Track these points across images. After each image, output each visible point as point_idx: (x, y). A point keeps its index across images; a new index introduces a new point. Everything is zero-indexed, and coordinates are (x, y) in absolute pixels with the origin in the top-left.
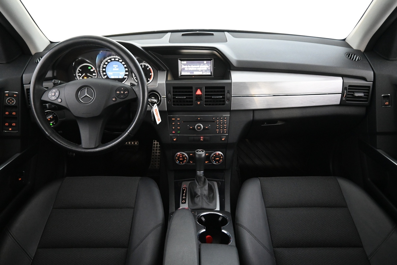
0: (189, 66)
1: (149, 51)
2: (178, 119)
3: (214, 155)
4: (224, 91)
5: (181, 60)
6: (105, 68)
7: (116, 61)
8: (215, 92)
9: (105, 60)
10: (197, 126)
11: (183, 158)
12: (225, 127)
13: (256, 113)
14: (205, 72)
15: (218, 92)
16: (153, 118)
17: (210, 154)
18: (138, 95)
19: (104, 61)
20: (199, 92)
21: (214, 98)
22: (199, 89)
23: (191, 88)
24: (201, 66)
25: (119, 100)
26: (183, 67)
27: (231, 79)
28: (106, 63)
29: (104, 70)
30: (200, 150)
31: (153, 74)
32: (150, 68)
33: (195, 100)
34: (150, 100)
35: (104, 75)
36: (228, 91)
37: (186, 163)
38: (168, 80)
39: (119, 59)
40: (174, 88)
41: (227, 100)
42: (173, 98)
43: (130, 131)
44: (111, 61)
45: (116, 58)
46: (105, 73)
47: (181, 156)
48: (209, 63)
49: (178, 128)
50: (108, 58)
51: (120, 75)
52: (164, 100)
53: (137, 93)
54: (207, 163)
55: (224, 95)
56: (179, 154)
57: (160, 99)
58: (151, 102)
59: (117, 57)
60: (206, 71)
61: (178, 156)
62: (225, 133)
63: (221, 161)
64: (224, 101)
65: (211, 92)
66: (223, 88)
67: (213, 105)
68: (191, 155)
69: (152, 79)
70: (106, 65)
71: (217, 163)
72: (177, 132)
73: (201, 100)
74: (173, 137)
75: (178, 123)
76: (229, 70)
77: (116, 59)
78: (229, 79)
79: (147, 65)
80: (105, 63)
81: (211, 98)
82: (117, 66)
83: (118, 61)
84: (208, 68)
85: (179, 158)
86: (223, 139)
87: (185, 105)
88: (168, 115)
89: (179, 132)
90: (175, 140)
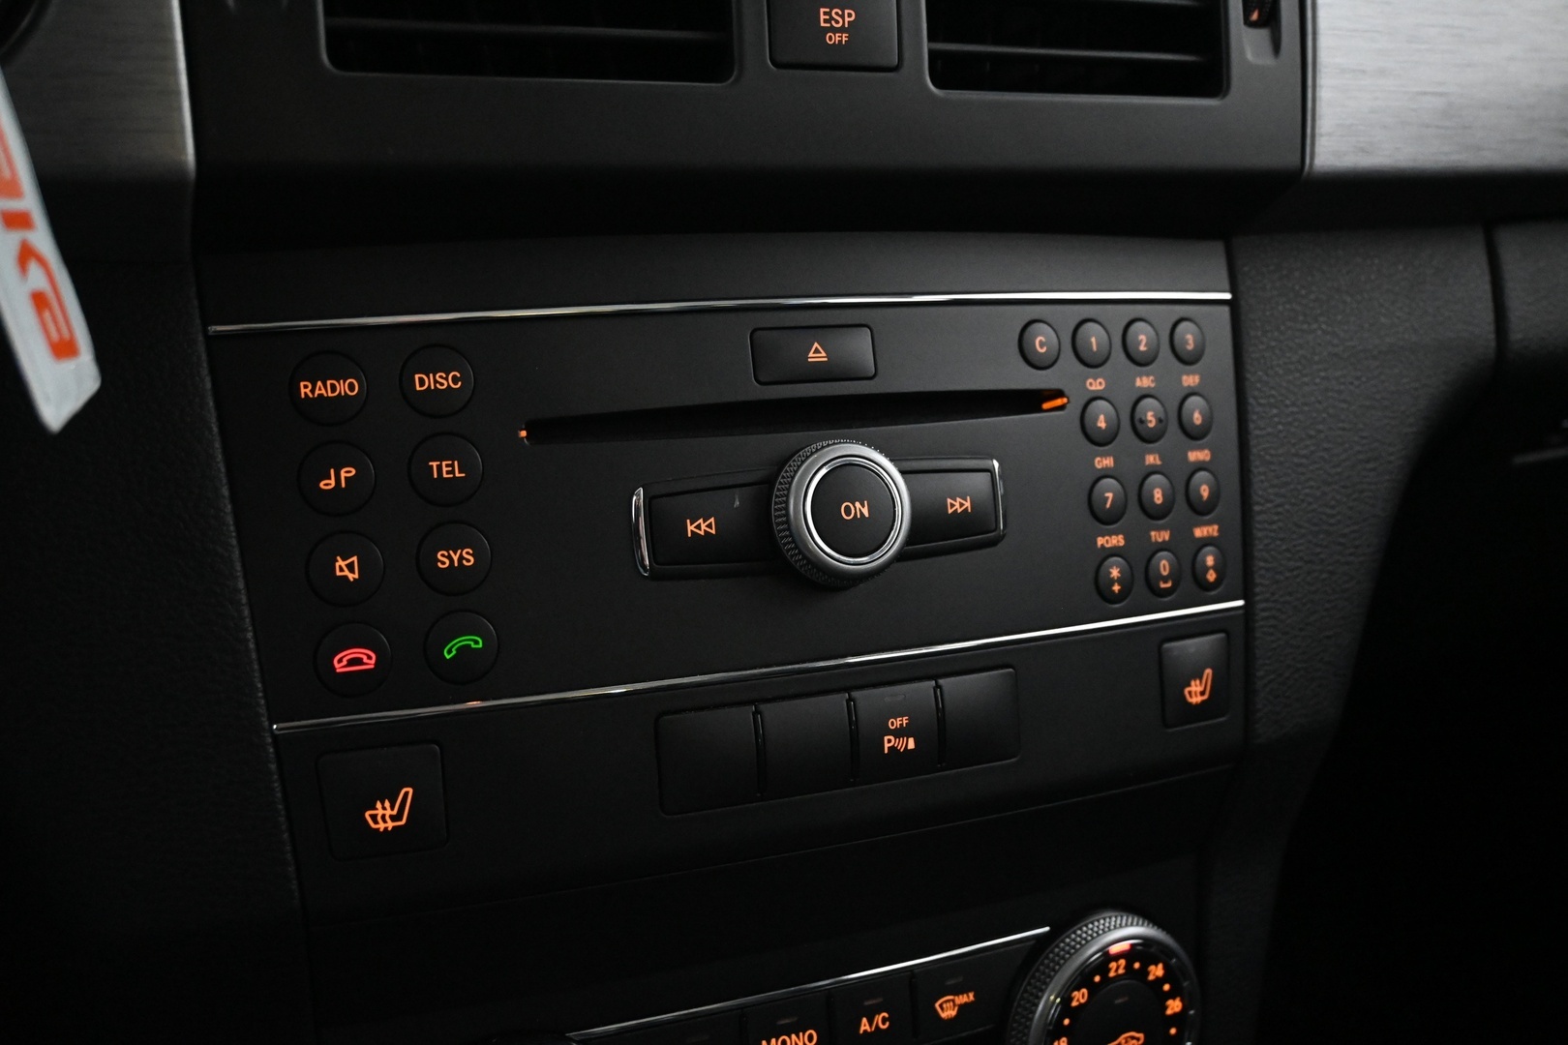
2: (429, 382)
3: (1080, 998)
12: (1204, 495)
49: (443, 559)
62: (1211, 577)
72: (433, 659)
74: (357, 764)
75: (445, 468)
86: (1194, 692)
88: (198, 321)
89: (464, 650)
90: (396, 818)
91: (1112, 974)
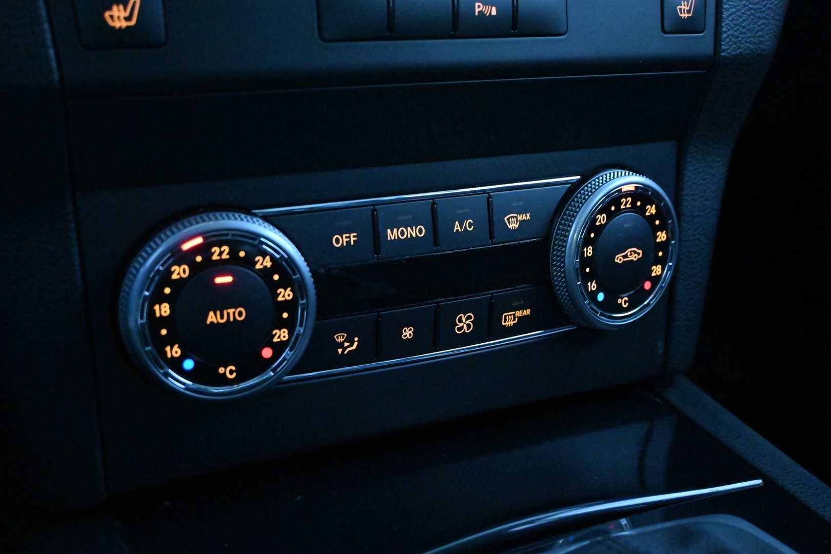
11: (257, 287)
47: (222, 267)
56: (189, 239)
61: (180, 272)
85: (194, 296)
90: (128, 19)
91: (622, 206)
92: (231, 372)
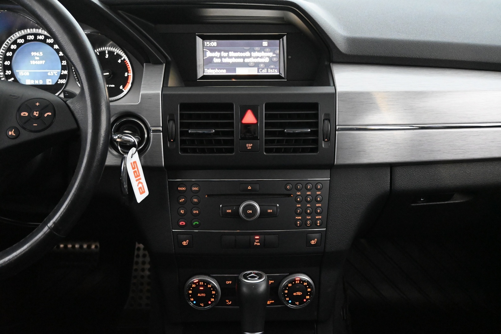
0: (224, 54)
1: (120, 12)
2: (194, 189)
3: (290, 285)
4: (316, 116)
5: (204, 38)
6: (10, 59)
7: (40, 40)
8: (290, 116)
9: (9, 38)
10: (244, 208)
11: (208, 291)
12: (319, 211)
13: (398, 172)
14: (265, 70)
15: (299, 116)
16: (126, 186)
17: (279, 281)
18: (80, 122)
19: (8, 40)
20: (249, 118)
21: (289, 134)
22: (250, 109)
23: (230, 106)
24: (254, 54)
25: (26, 136)
26: (209, 54)
27: (334, 85)
28: (13, 47)
29: (7, 63)
30: (253, 273)
31: (131, 74)
32: (124, 60)
33: (240, 140)
34: (118, 138)
35: (8, 77)
36: (326, 115)
37: (214, 304)
38: (169, 85)
39: (46, 37)
40: (184, 107)
41: (325, 137)
42: (182, 134)
43: (54, 223)
44: (26, 41)
45: (40, 34)
46: (8, 72)
47: (201, 286)
48: (275, 46)
49: (194, 212)
50: (18, 34)
51: (49, 77)
52: (157, 139)
53: (78, 116)
54: (272, 304)
55: (316, 125)
56: (196, 280)
57: (146, 136)
58: (120, 142)
59: (40, 31)
60: (267, 65)
61: (194, 286)
62: (318, 224)
63: (307, 299)
64: (316, 142)
65: (282, 117)
66: (314, 106)
67: (286, 151)
68: (228, 282)
69: (129, 86)
70: (14, 51)
71: (296, 305)
72: (192, 224)
73: (256, 138)
74: (182, 236)
75: (195, 200)
76: (326, 63)
77: (38, 36)
78: (329, 85)
79: (117, 51)
80: (10, 46)
81: (282, 133)
82: (41, 54)
83: (44, 41)
84: (273, 57)
85: (196, 290)
86: (313, 242)
87: (211, 151)
88: (167, 178)
89: (196, 224)
90: (186, 244)
91: (296, 283)
92: (203, 305)
